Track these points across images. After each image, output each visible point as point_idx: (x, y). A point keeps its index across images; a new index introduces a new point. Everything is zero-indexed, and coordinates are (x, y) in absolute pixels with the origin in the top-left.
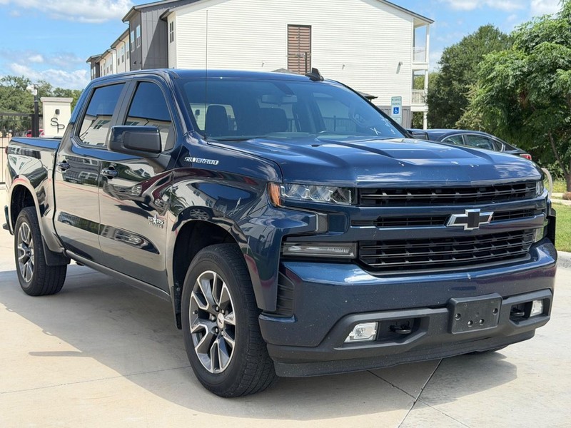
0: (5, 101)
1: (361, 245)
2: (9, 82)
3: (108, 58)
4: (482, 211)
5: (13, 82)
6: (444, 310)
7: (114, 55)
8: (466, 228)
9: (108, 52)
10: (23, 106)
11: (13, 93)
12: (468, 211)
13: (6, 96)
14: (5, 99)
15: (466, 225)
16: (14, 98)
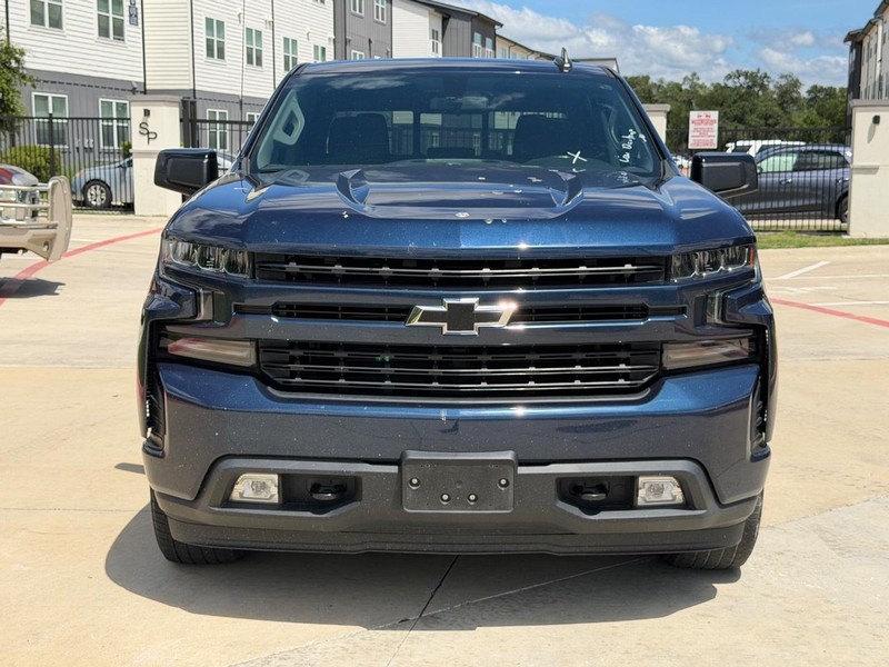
0: (727, 110)
1: (262, 346)
2: (736, 80)
3: (872, 33)
4: (480, 303)
5: (742, 79)
6: (394, 469)
7: (880, 28)
8: (445, 331)
9: (871, 24)
10: (754, 116)
11: (741, 97)
12: (447, 301)
13: (730, 101)
14: (730, 107)
15: (445, 325)
16: (741, 104)
